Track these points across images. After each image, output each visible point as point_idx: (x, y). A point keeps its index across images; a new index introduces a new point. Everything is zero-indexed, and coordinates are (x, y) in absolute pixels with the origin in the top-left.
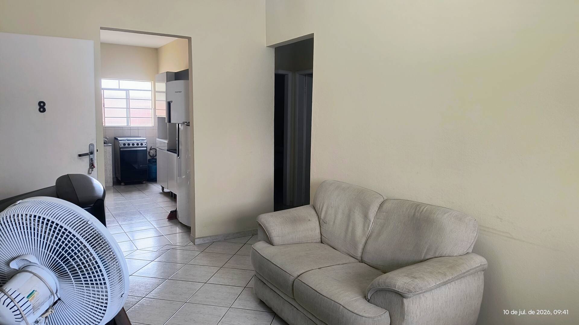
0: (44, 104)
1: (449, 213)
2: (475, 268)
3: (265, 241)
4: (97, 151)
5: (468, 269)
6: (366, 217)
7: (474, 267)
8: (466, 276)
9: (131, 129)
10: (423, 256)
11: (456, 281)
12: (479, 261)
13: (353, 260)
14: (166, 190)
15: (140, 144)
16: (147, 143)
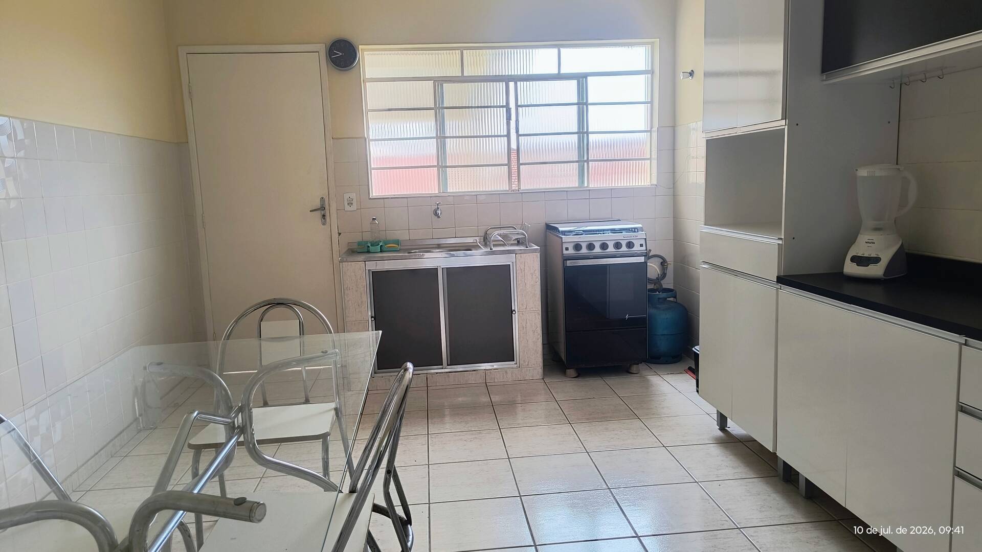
9: (591, 196)
15: (624, 243)
16: (645, 239)
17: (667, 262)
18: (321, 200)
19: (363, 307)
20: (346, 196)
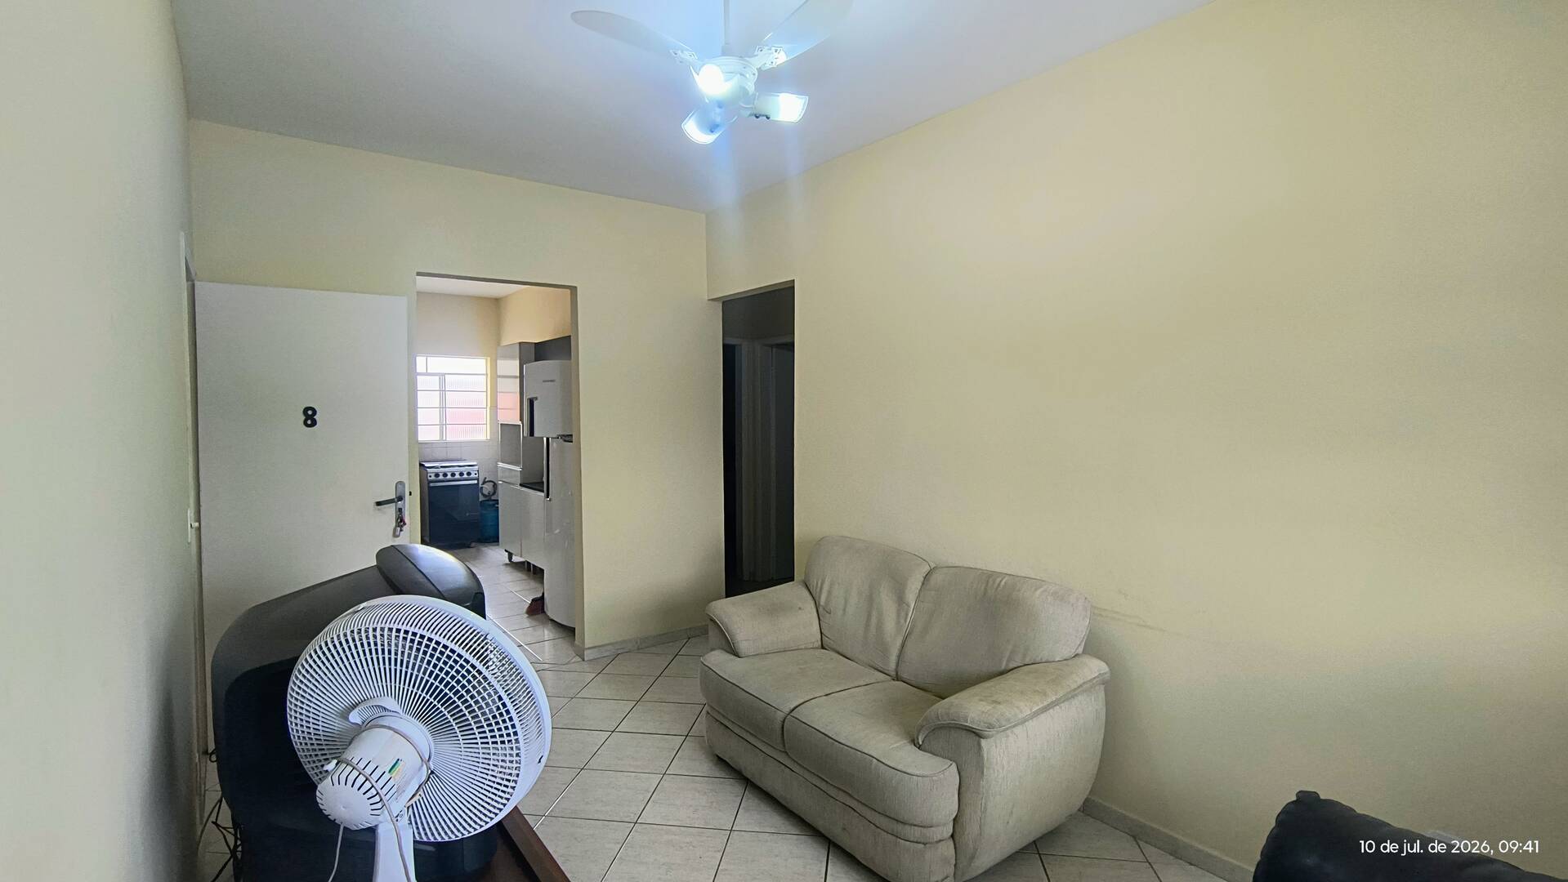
0: (315, 412)
1: (1042, 589)
2: (1091, 680)
3: (722, 649)
4: (410, 494)
5: (1080, 682)
6: (901, 600)
7: (1089, 678)
8: (1076, 695)
9: (447, 445)
10: (1004, 663)
11: (1062, 705)
12: (1095, 668)
13: (882, 676)
14: (515, 559)
15: (465, 473)
16: (478, 471)
17: (497, 485)
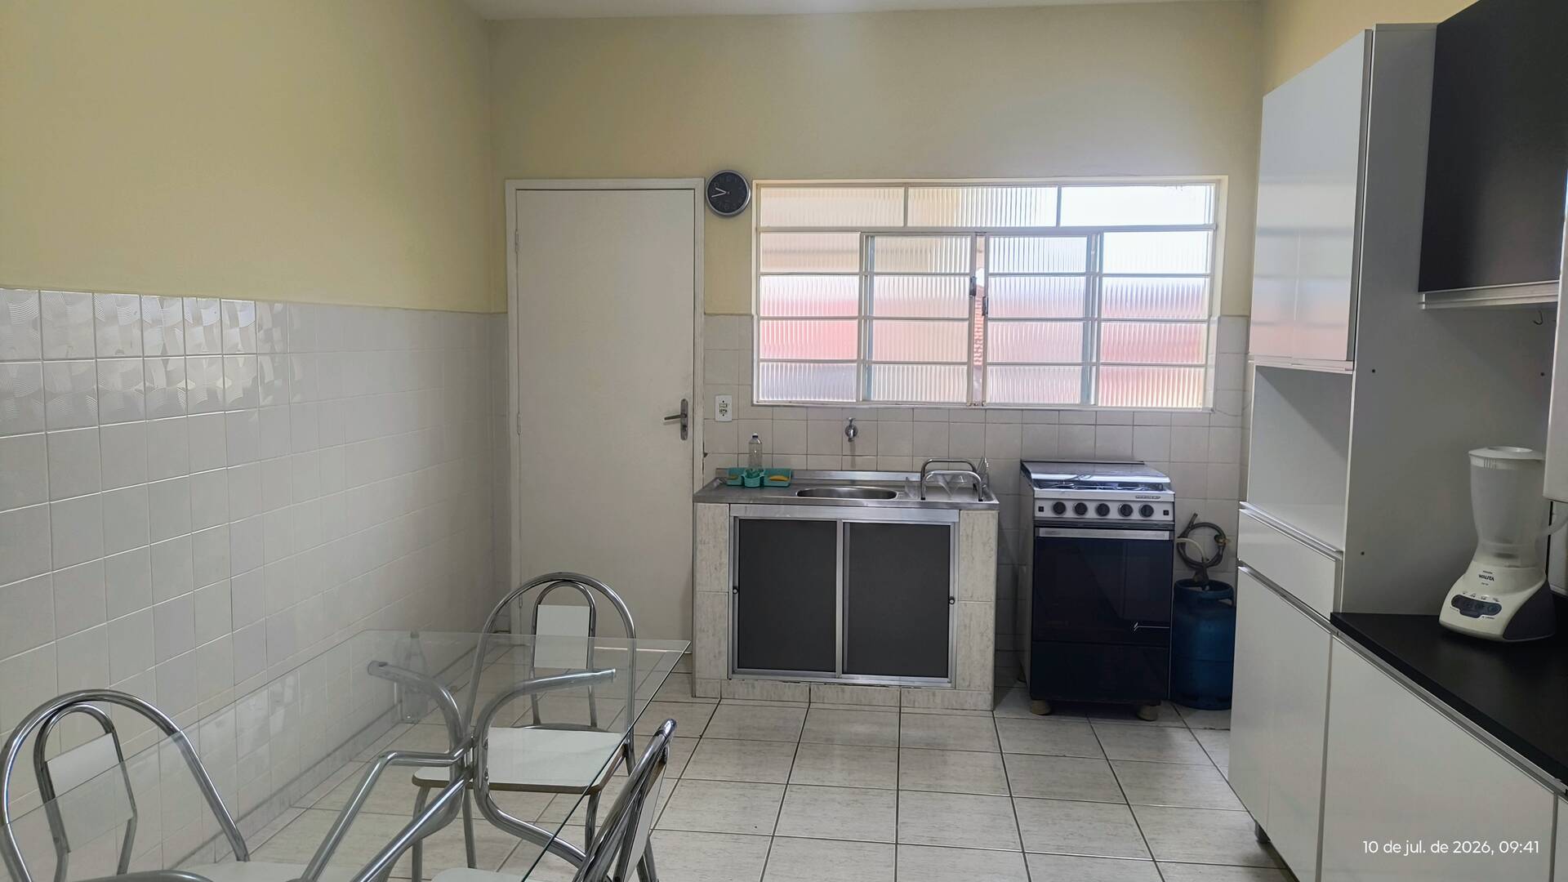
9: (1096, 423)
15: (1136, 508)
16: (1173, 503)
17: (1225, 537)
18: (682, 403)
19: (722, 571)
20: (719, 399)
